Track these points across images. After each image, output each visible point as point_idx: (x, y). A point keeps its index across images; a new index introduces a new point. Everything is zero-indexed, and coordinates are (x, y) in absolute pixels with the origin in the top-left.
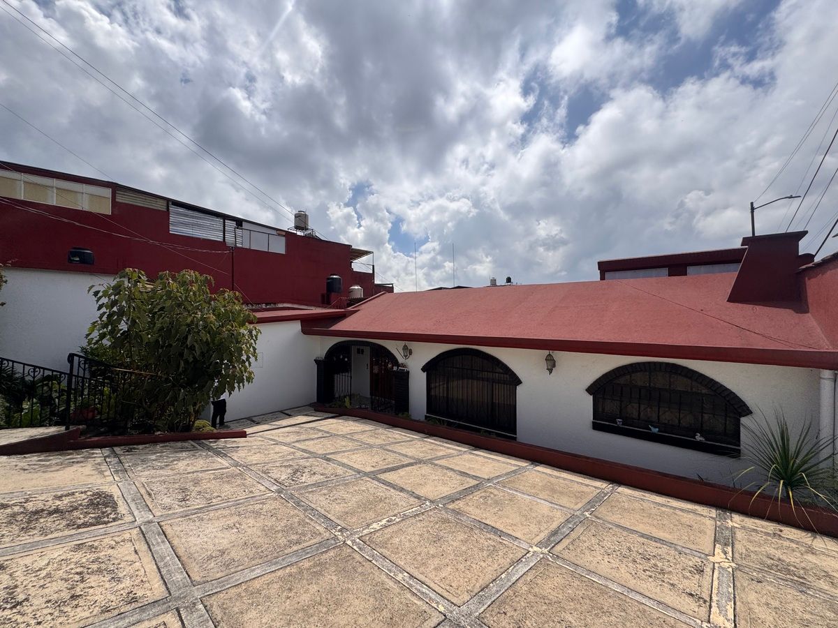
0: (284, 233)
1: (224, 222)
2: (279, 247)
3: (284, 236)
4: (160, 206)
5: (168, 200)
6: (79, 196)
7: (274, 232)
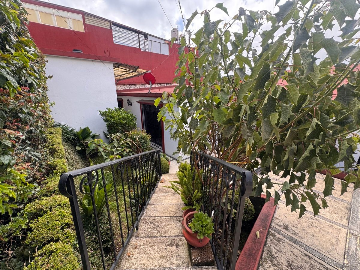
0: (168, 42)
1: (139, 36)
2: (165, 51)
3: (168, 44)
4: (106, 26)
5: (110, 22)
6: (67, 20)
7: (163, 42)
